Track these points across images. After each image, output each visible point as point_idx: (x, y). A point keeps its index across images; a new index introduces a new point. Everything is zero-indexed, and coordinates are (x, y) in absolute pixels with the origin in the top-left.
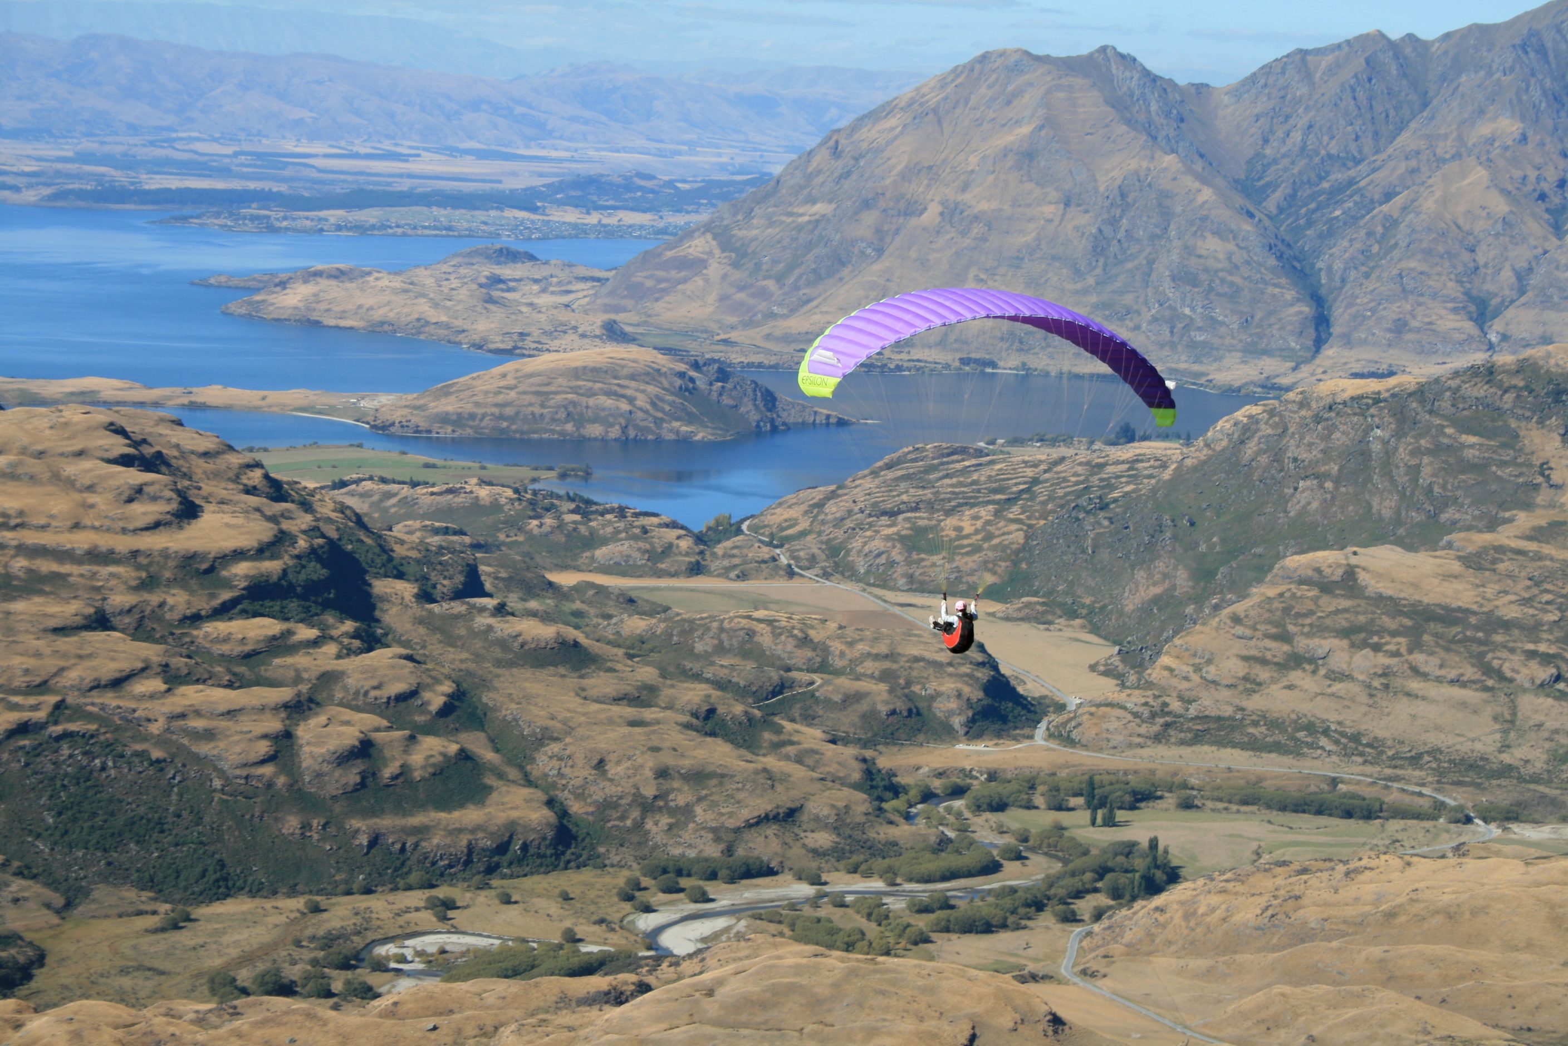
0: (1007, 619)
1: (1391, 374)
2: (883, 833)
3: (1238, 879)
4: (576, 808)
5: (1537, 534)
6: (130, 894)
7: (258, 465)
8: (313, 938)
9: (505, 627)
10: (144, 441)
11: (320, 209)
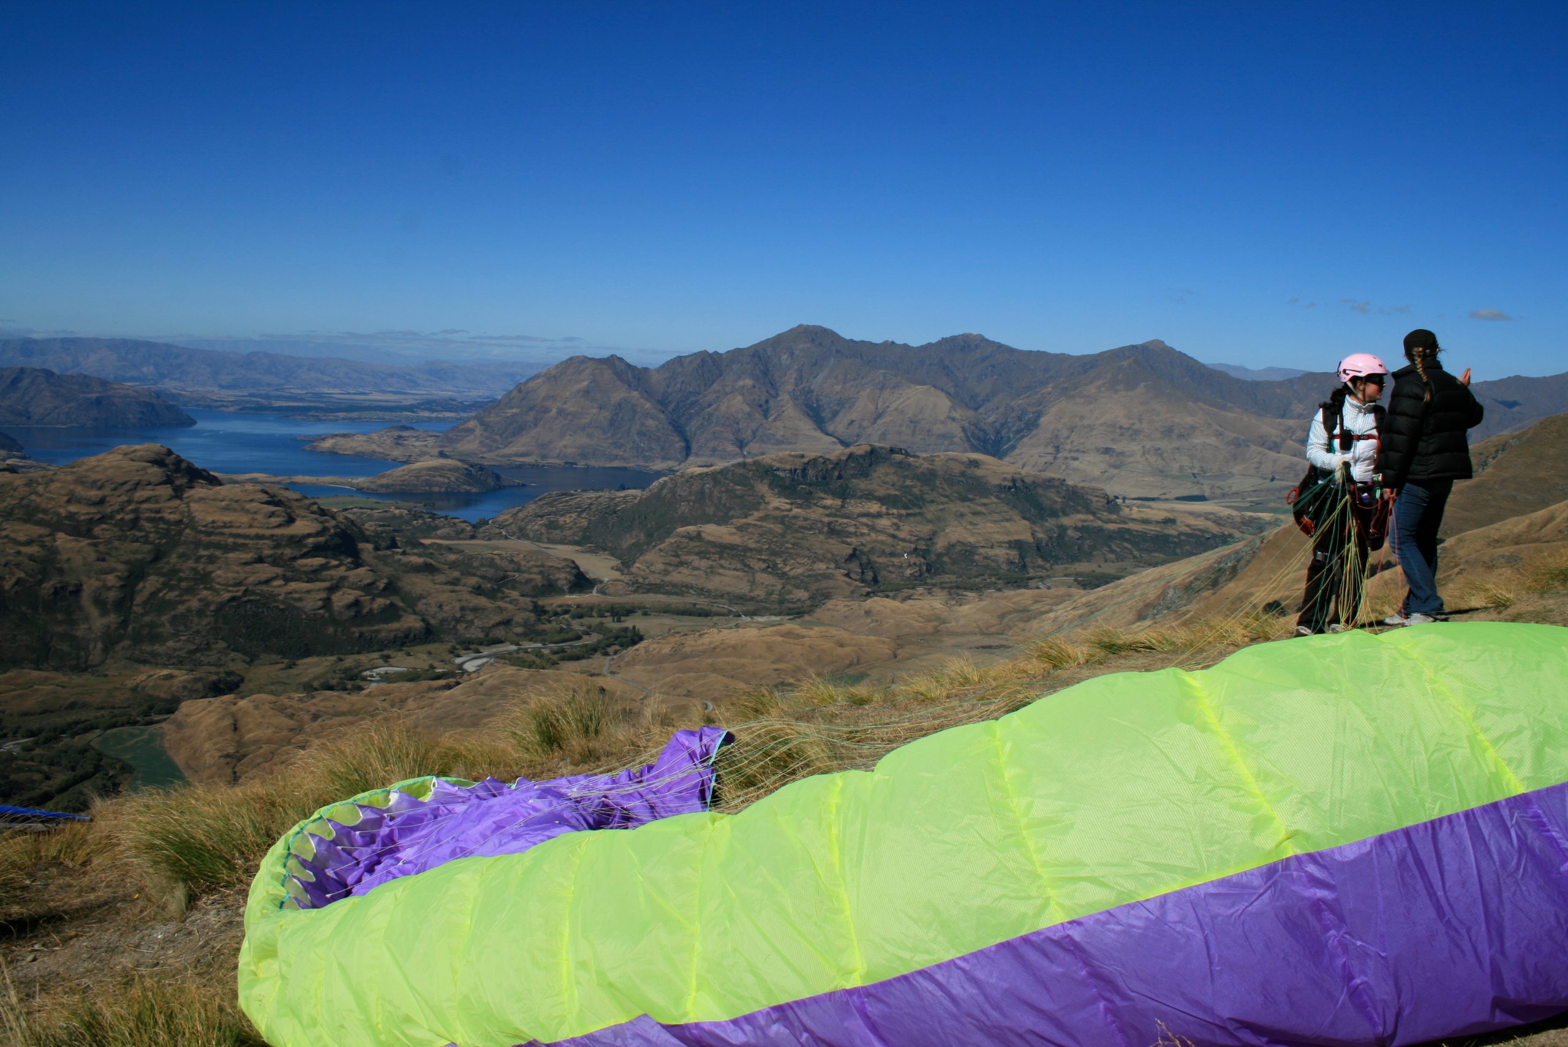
0: (583, 552)
1: (712, 466)
2: (541, 627)
3: (664, 638)
4: (432, 621)
5: (761, 519)
6: (274, 656)
7: (315, 503)
8: (340, 670)
9: (405, 559)
10: (275, 496)
11: (337, 412)
